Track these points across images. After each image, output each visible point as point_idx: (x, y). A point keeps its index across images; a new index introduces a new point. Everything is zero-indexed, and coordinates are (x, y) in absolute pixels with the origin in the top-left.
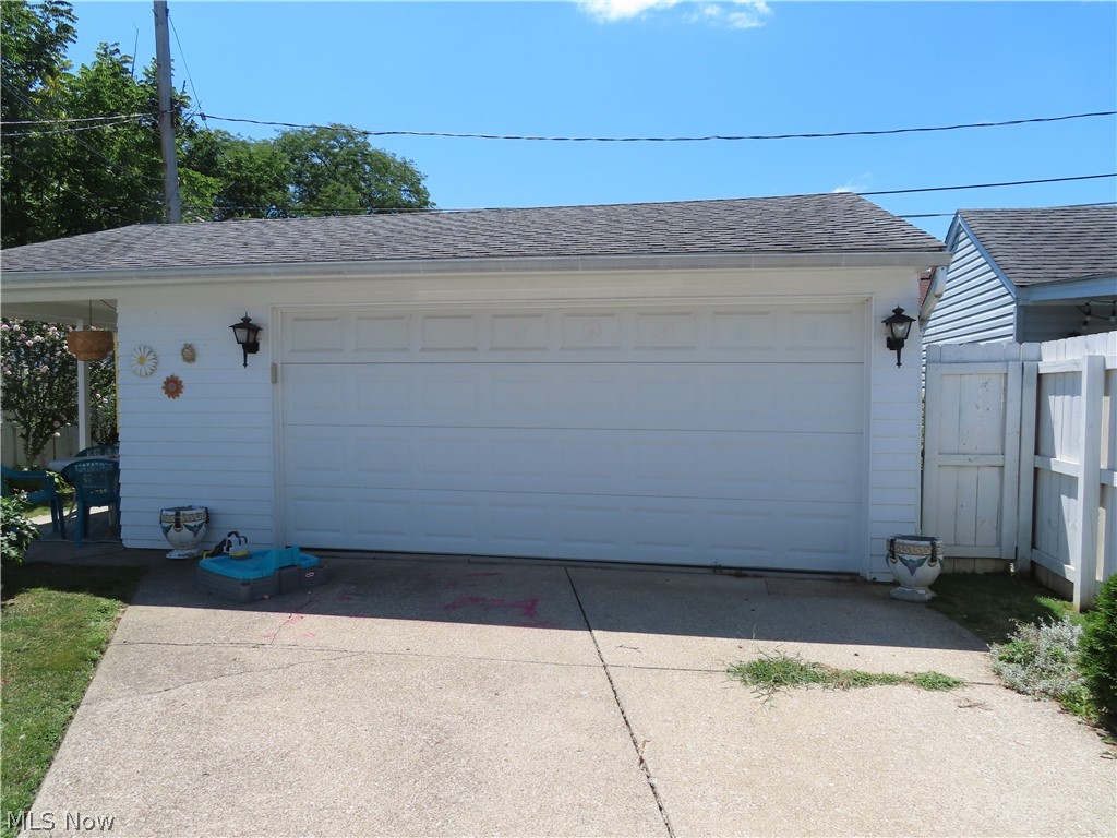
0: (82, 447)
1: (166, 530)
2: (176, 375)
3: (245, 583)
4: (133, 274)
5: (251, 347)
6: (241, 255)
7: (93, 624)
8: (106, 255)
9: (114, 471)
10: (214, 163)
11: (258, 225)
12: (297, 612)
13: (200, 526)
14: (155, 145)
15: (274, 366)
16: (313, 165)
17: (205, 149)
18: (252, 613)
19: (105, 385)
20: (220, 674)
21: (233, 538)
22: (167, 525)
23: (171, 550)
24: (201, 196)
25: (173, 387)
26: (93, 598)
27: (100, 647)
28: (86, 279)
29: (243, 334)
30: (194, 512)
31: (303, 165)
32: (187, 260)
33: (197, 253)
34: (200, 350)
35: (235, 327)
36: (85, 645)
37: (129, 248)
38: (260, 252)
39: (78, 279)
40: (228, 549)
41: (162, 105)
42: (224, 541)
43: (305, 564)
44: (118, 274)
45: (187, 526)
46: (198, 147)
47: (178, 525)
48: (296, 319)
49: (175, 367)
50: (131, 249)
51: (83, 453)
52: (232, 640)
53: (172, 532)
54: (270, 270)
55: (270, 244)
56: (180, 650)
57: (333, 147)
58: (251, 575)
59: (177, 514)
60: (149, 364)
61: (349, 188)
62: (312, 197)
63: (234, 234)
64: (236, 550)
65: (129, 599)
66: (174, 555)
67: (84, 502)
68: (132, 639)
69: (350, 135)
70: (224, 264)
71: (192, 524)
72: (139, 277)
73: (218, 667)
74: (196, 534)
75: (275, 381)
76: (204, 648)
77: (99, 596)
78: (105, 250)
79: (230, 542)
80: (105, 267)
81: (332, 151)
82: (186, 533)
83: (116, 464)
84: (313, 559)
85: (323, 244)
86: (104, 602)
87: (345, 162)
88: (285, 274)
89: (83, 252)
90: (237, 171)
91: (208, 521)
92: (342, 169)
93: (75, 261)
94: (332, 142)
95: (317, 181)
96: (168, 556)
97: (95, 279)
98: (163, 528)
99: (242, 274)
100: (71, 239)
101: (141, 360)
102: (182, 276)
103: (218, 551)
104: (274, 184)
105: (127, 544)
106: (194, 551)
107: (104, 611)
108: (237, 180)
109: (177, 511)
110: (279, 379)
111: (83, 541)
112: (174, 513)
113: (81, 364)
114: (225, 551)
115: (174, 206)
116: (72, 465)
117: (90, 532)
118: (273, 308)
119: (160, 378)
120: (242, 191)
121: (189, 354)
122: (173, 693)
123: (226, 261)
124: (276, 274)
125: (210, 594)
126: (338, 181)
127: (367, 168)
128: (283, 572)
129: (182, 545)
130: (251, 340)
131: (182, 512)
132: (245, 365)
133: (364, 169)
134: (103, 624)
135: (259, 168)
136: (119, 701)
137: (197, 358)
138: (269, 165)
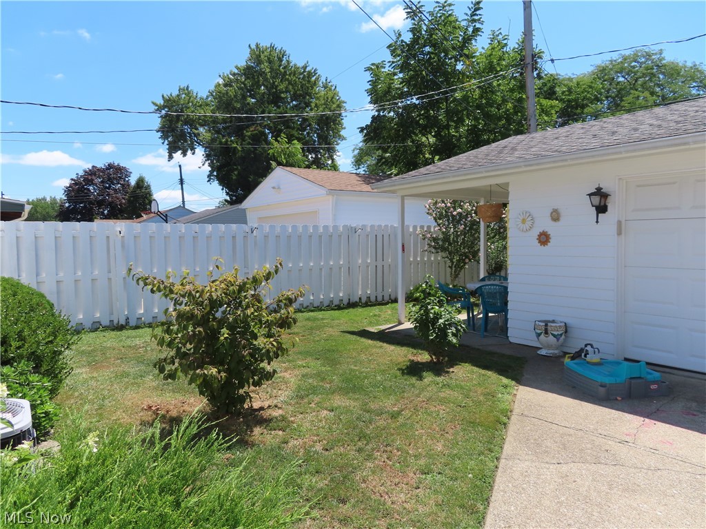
0: (482, 276)
1: (539, 335)
2: (545, 231)
3: (602, 386)
4: (522, 164)
5: (602, 209)
6: (595, 143)
7: (500, 395)
8: (502, 155)
9: (505, 292)
10: (554, 93)
11: (597, 123)
12: (648, 417)
13: (561, 335)
14: (522, 87)
15: (619, 223)
16: (619, 83)
17: (549, 85)
18: (610, 410)
19: (493, 237)
20: (597, 462)
21: (589, 348)
22: (539, 332)
23: (541, 348)
24: (548, 114)
25: (544, 239)
26: (498, 376)
27: (507, 413)
28: (493, 171)
29: (596, 200)
30: (557, 325)
31: (611, 84)
32: (556, 151)
33: (561, 146)
34: (563, 212)
35: (590, 195)
36: (498, 412)
37: (514, 149)
38: (608, 139)
39: (488, 171)
40: (585, 356)
41: (527, 59)
42: (582, 350)
43: (649, 377)
44: (513, 165)
45: (552, 334)
46: (545, 85)
47: (546, 333)
48: (638, 186)
49: (545, 225)
50: (516, 150)
51: (483, 280)
52: (600, 431)
53: (542, 336)
54: (622, 149)
55: (614, 133)
56: (562, 430)
57: (634, 67)
58: (607, 380)
59: (546, 325)
60: (529, 223)
61: (647, 94)
62: (617, 105)
63: (582, 131)
64: (592, 358)
65: (519, 381)
66: (543, 352)
67: (487, 310)
68: (526, 413)
69: (648, 55)
70: (584, 150)
71: (556, 333)
72: (526, 166)
73: (595, 453)
74: (558, 340)
75: (619, 233)
76: (580, 433)
77: (501, 375)
78: (500, 152)
79: (587, 351)
80: (504, 162)
81: (633, 70)
82: (551, 339)
83: (506, 288)
84: (656, 375)
85: (659, 126)
86: (505, 381)
87: (644, 75)
88: (635, 151)
89: (487, 155)
90: (569, 95)
91: (566, 332)
92: (640, 81)
93: (485, 161)
94: (633, 64)
95: (621, 93)
96: (538, 352)
97: (498, 170)
98: (536, 333)
99: (598, 155)
100: (479, 150)
101: (524, 221)
102: (554, 162)
103: (577, 356)
104: (595, 99)
105: (511, 340)
106: (556, 352)
107: (506, 387)
108: (569, 101)
109: (546, 323)
110: (623, 232)
111: (485, 334)
112: (544, 324)
113: (482, 225)
114: (583, 356)
115: (533, 123)
116: (480, 287)
117: (488, 328)
118: (620, 179)
119: (536, 232)
120: (572, 107)
121: (555, 216)
122: (564, 468)
123: (585, 147)
124: (627, 152)
125: (574, 387)
126: (637, 90)
127: (661, 77)
128: (633, 381)
129: (549, 347)
130: (602, 204)
131: (549, 324)
132: (597, 222)
133: (659, 78)
134: (507, 397)
135: (585, 90)
136: (527, 463)
137: (561, 218)
138: (590, 87)
